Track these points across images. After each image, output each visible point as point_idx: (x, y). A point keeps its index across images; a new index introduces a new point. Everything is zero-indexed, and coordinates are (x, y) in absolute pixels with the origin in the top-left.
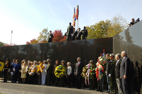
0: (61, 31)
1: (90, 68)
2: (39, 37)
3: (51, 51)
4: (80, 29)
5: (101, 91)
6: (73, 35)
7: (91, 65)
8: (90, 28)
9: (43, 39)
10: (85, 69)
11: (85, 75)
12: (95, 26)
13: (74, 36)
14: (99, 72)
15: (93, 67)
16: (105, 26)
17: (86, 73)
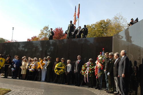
0: (61, 29)
1: (89, 66)
2: (40, 35)
3: (51, 49)
4: (80, 27)
5: (99, 89)
6: (73, 33)
7: (91, 63)
8: (91, 27)
9: (43, 36)
10: (85, 67)
11: (85, 73)
12: (96, 25)
13: (75, 34)
14: (98, 70)
15: (92, 65)
16: (105, 25)
17: (85, 71)
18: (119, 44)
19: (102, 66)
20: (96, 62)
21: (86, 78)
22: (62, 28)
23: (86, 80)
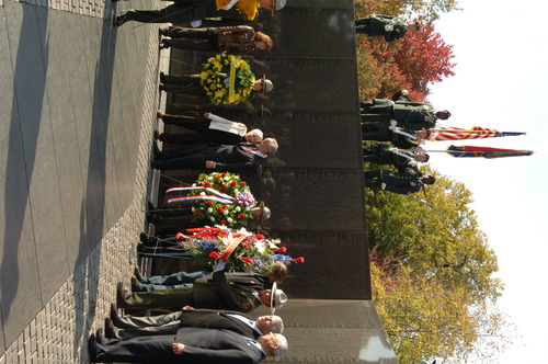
0: (448, 73)
1: (236, 204)
5: (140, 248)
7: (248, 209)
8: (462, 208)
10: (233, 184)
11: (207, 185)
14: (209, 240)
15: (242, 217)
16: (472, 274)
17: (214, 188)
18: (331, 326)
19: (227, 254)
20: (243, 231)
21: (185, 193)
22: (453, 74)
23: (176, 194)
